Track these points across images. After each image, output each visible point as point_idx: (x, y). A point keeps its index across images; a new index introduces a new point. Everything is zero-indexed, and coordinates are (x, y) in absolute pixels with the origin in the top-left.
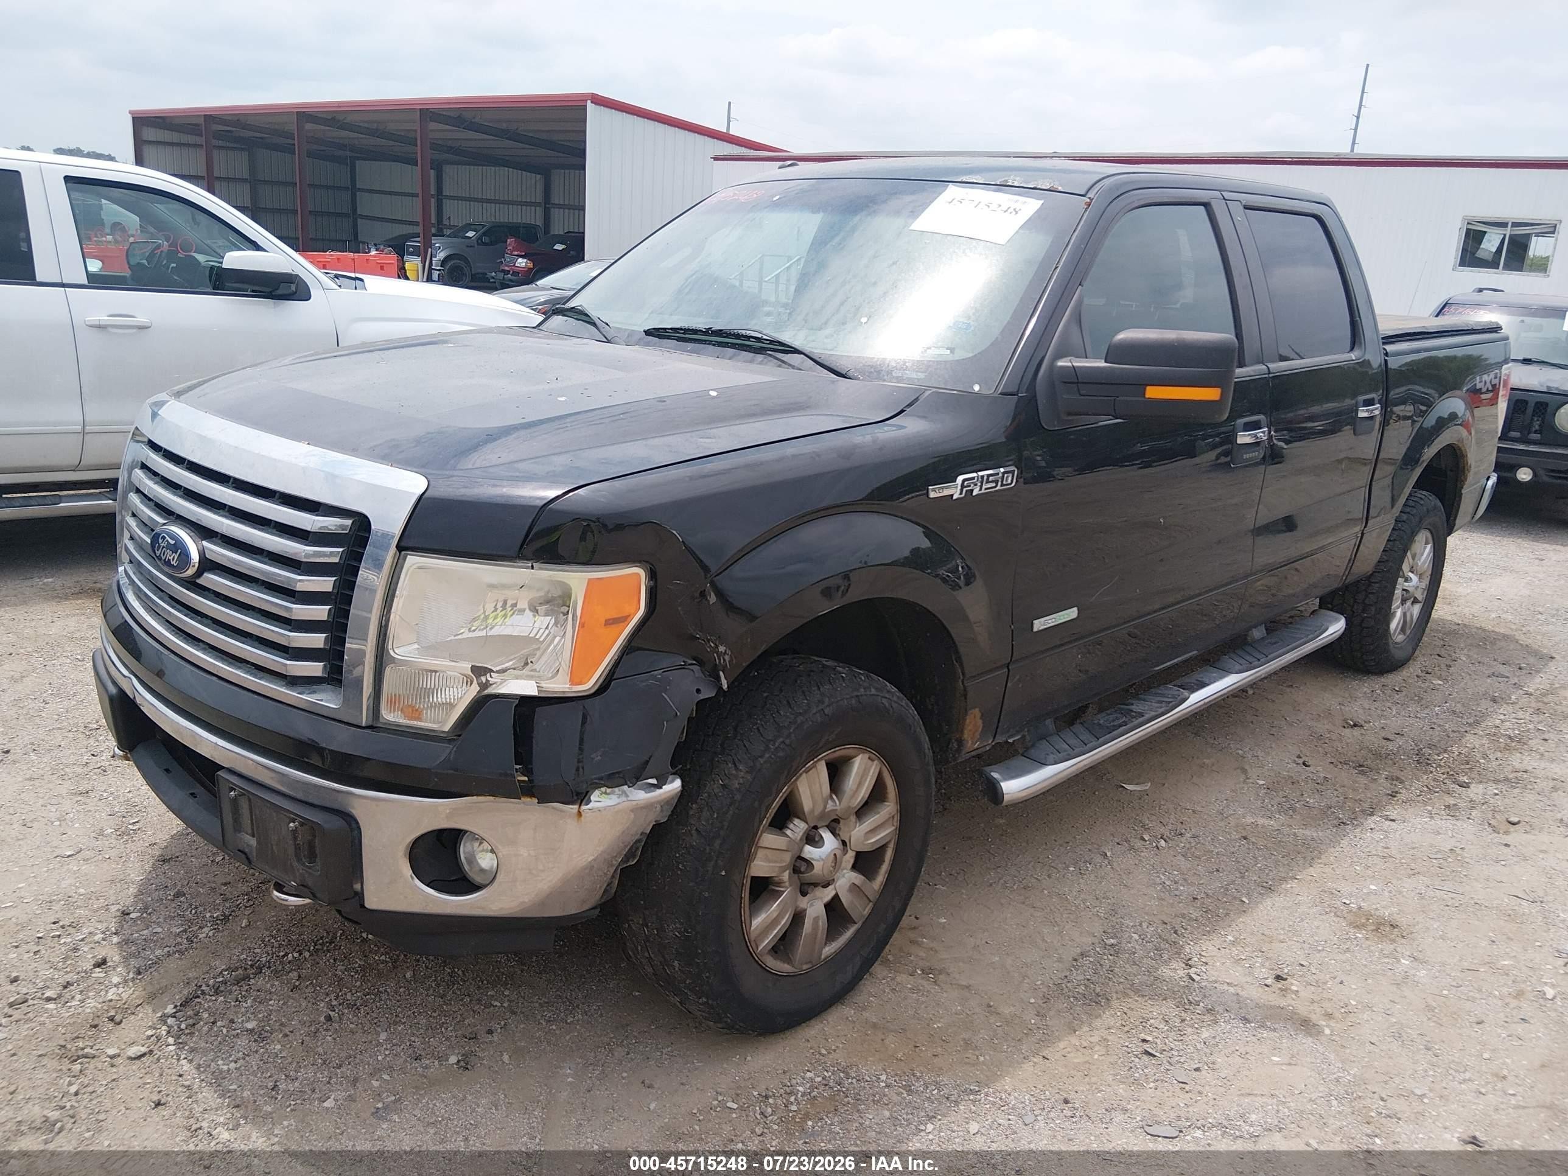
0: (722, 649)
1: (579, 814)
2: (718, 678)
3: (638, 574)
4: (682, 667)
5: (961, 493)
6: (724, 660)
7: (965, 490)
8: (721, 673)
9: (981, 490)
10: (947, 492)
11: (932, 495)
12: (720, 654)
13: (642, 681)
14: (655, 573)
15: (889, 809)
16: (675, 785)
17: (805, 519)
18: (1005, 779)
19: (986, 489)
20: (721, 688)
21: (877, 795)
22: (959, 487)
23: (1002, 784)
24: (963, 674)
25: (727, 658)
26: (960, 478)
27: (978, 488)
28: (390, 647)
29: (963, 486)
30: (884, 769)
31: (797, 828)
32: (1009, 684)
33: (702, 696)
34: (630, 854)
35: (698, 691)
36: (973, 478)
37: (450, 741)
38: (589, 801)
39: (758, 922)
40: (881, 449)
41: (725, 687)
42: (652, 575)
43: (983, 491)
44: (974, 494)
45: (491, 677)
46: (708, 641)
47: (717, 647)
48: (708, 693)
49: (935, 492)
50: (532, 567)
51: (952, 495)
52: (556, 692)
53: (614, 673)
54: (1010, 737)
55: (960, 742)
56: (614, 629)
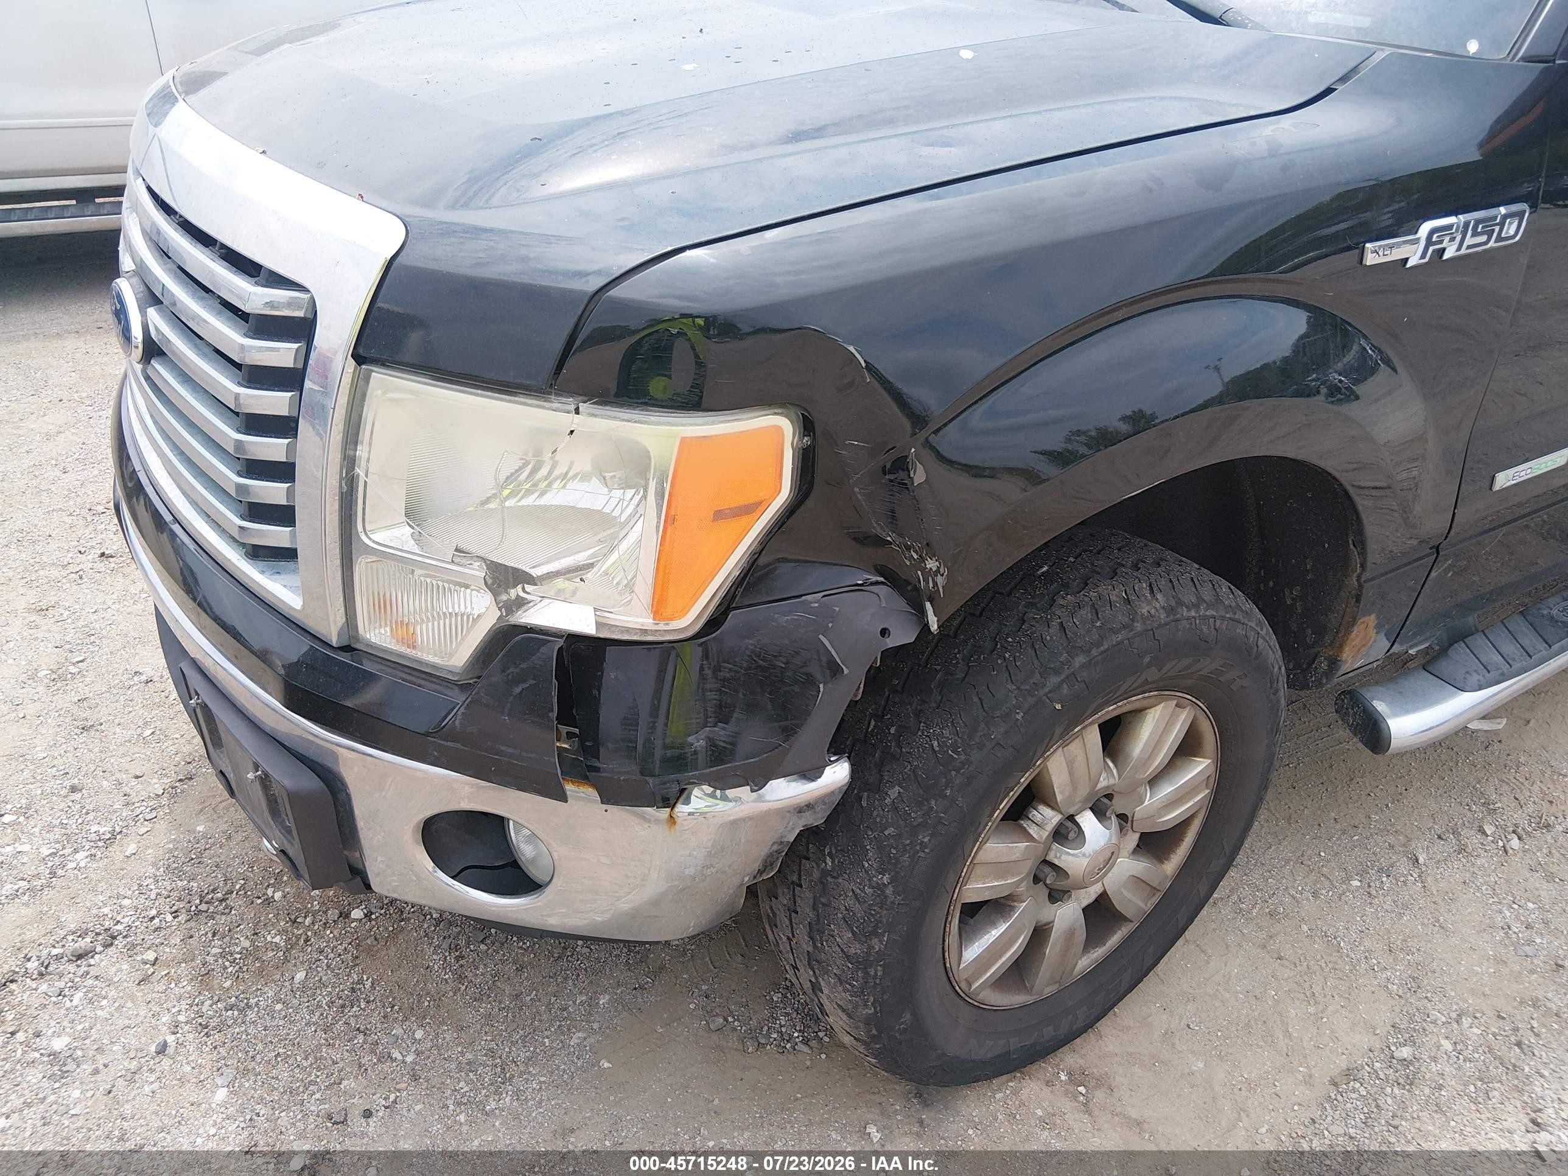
0: (931, 564)
1: (672, 819)
2: (922, 612)
3: (779, 430)
4: (858, 588)
5: (1423, 256)
6: (935, 584)
7: (1431, 249)
8: (928, 605)
9: (1459, 249)
10: (1397, 255)
11: (1370, 259)
12: (927, 573)
13: (784, 614)
14: (812, 423)
15: (1200, 767)
16: (837, 773)
17: (1118, 315)
18: (1396, 715)
19: (1469, 247)
20: (926, 627)
21: (1188, 747)
22: (1423, 243)
23: (1389, 722)
24: (1363, 566)
25: (940, 580)
26: (1426, 227)
27: (1455, 247)
28: (360, 528)
29: (1429, 242)
30: (1202, 718)
31: (1046, 817)
32: (1433, 574)
33: (892, 642)
34: (767, 865)
35: (884, 632)
36: (1449, 227)
37: (464, 687)
38: (687, 802)
39: (972, 952)
40: (1284, 168)
41: (934, 627)
42: (807, 426)
43: (1463, 251)
44: (1446, 256)
45: (523, 589)
46: (908, 548)
47: (922, 559)
48: (903, 635)
49: (1375, 254)
50: (577, 411)
51: (1407, 259)
52: (628, 630)
53: (734, 597)
54: (1411, 647)
55: (1334, 663)
56: (733, 526)
